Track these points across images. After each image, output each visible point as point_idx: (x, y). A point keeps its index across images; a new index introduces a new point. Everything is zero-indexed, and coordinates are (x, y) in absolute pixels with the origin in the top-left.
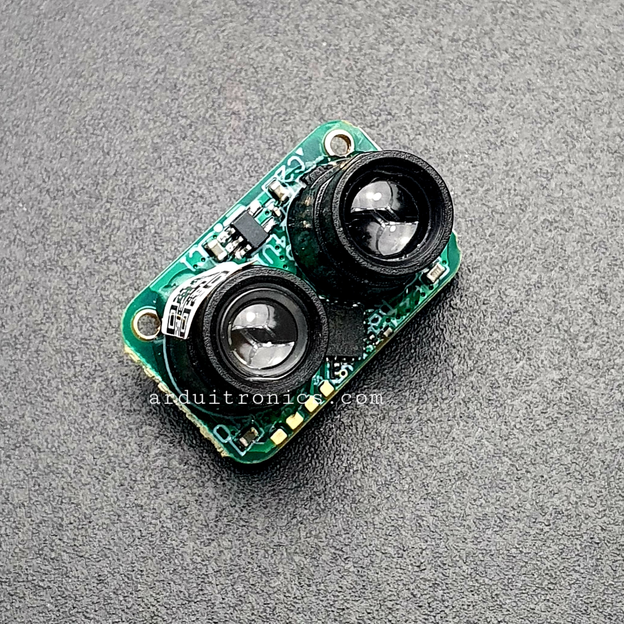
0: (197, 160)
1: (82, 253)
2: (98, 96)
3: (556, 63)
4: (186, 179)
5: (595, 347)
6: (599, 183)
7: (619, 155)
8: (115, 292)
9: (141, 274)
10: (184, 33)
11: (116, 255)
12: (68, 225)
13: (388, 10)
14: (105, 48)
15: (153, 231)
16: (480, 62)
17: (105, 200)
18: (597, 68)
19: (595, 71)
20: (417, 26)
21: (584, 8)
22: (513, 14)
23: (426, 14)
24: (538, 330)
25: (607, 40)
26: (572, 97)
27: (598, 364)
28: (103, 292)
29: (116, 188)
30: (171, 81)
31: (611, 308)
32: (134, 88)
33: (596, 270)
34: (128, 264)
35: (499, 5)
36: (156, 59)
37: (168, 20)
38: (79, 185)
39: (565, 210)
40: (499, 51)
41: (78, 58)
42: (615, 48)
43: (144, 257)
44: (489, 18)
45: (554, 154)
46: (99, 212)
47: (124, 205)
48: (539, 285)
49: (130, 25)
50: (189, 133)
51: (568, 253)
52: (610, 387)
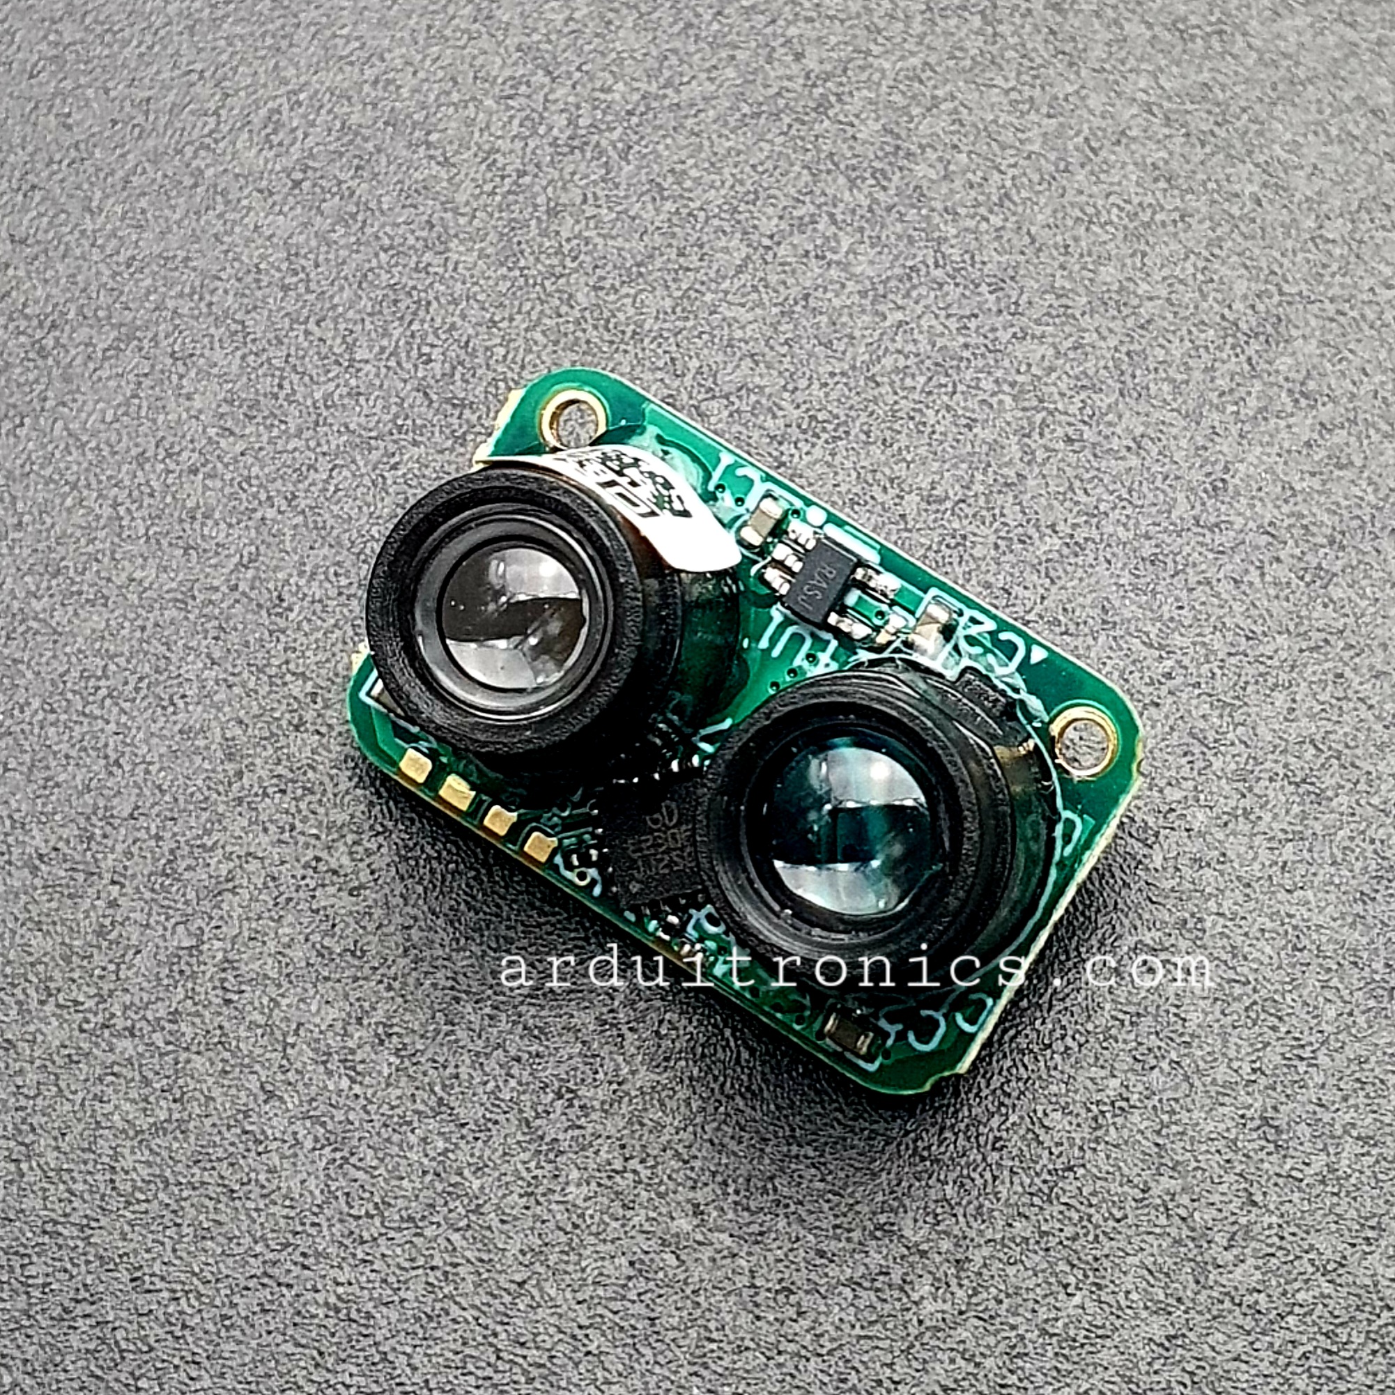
0: (326, 780)
1: (49, 1008)
2: (97, 621)
3: (1169, 560)
4: (299, 825)
5: (1251, 1261)
6: (1264, 855)
7: (1311, 788)
8: (127, 1106)
9: (188, 1061)
10: (304, 469)
11: (129, 1013)
12: (18, 940)
13: (780, 422)
14: (115, 505)
15: (220, 955)
16: (993, 552)
17: (107, 877)
18: (1263, 575)
19: (1257, 580)
20: (848, 464)
21: (1234, 430)
22: (1069, 440)
23: (868, 434)
24: (1119, 1215)
25: (1286, 509)
26: (1204, 644)
27: (1256, 1302)
28: (97, 1105)
29: (134, 850)
30: (271, 586)
31: (1290, 1163)
32: (182, 604)
33: (1254, 1071)
34: (158, 1038)
35: (1038, 418)
36: (236, 532)
37: (265, 438)
38: (46, 841)
39: (1185, 922)
40: (1038, 528)
41: (53, 526)
42: (1305, 527)
43: (197, 1020)
44: (1014, 451)
45: (1162, 783)
46: (94, 907)
47: (153, 890)
48: (1122, 1104)
49: (177, 449)
50: (309, 716)
51: (1191, 1026)
52: (1282, 1360)
